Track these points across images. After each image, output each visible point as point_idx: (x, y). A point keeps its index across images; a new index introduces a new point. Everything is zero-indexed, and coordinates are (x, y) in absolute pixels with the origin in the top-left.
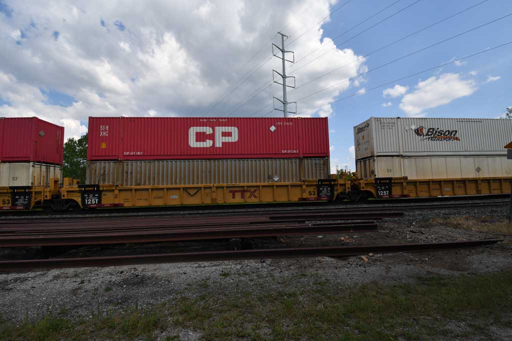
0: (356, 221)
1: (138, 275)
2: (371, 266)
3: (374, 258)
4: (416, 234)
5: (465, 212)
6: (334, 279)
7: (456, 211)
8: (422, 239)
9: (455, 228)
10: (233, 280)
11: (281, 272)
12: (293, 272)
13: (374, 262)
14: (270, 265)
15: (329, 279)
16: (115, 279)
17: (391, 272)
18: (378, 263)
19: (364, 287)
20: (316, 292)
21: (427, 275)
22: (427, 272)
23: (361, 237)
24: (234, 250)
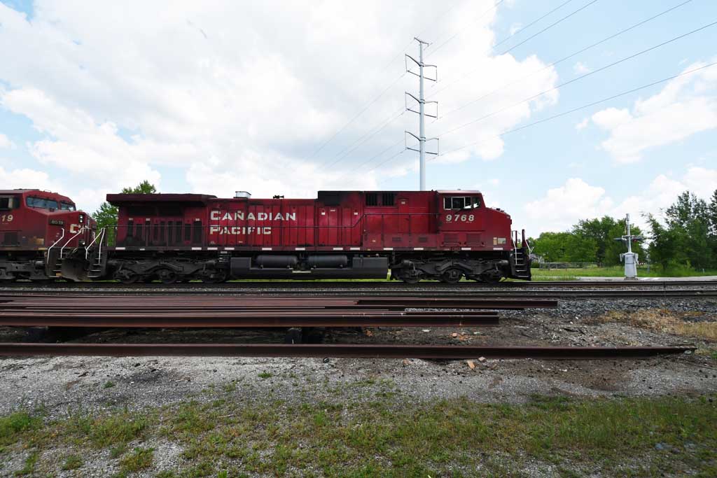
1: (155, 370)
2: (474, 376)
3: (484, 364)
4: (572, 333)
5: (664, 304)
6: (410, 389)
7: (650, 302)
8: (574, 341)
9: (636, 327)
10: (272, 383)
11: (343, 376)
12: (358, 378)
13: (482, 370)
14: (333, 366)
15: (402, 390)
16: (126, 373)
17: (497, 386)
18: (488, 372)
19: (443, 404)
20: (372, 406)
21: (550, 393)
22: (552, 389)
23: (483, 335)
24: (291, 343)
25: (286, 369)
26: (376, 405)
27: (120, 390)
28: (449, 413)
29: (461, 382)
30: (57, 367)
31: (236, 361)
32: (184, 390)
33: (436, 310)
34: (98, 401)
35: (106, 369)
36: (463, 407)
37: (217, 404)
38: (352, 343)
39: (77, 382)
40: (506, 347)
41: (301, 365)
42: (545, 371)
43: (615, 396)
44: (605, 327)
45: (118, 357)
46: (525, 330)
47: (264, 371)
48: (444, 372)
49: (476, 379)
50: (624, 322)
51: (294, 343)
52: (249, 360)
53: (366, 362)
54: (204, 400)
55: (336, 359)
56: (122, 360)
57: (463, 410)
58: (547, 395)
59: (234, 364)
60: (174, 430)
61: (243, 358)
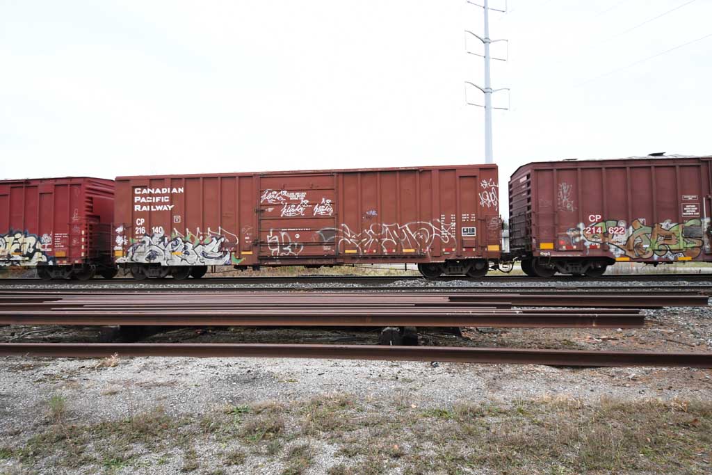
1: (249, 371)
24: (389, 345)
31: (332, 363)
45: (202, 358)
46: (670, 334)
51: (393, 345)
52: (346, 362)
53: (483, 368)
55: (446, 364)
56: (208, 361)
59: (332, 366)
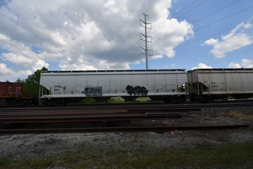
0: (176, 113)
1: (53, 139)
2: (174, 138)
3: (177, 133)
4: (207, 120)
5: (238, 109)
6: (151, 144)
7: (233, 108)
8: (209, 123)
9: (230, 118)
10: (99, 143)
11: (125, 139)
12: (131, 140)
13: (177, 135)
14: (121, 135)
15: (148, 144)
16: (41, 140)
17: (184, 141)
18: (179, 136)
19: (165, 149)
20: (138, 151)
21: (203, 143)
22: (204, 142)
23: (175, 122)
25: (103, 137)
26: (139, 150)
27: (40, 147)
28: (168, 152)
29: (170, 140)
30: (14, 139)
31: (84, 135)
32: (65, 147)
33: (156, 113)
34: (32, 152)
35: (33, 139)
36: (173, 150)
37: (79, 152)
38: (127, 126)
39: (23, 144)
40: (184, 126)
41: (109, 136)
42: (200, 135)
43: (227, 143)
44: (219, 118)
45: (38, 134)
46: (190, 120)
47: (95, 138)
48: (163, 137)
49: (175, 139)
50: (226, 116)
51: (105, 127)
52: (89, 134)
53: (133, 134)
54: (74, 150)
55: (122, 133)
56: (40, 135)
57: (173, 151)
58: (203, 144)
59: (83, 136)
60: (64, 163)
61: (86, 133)
